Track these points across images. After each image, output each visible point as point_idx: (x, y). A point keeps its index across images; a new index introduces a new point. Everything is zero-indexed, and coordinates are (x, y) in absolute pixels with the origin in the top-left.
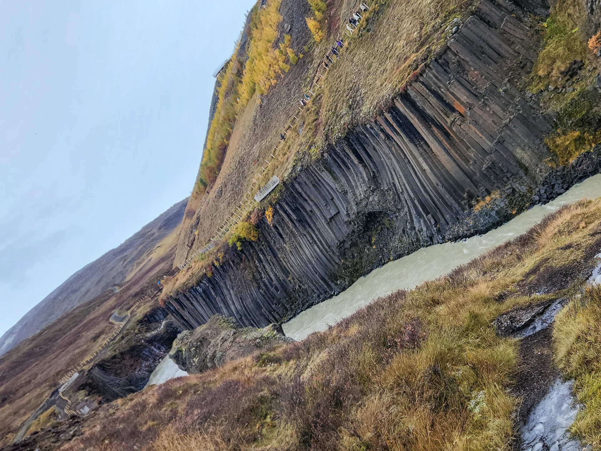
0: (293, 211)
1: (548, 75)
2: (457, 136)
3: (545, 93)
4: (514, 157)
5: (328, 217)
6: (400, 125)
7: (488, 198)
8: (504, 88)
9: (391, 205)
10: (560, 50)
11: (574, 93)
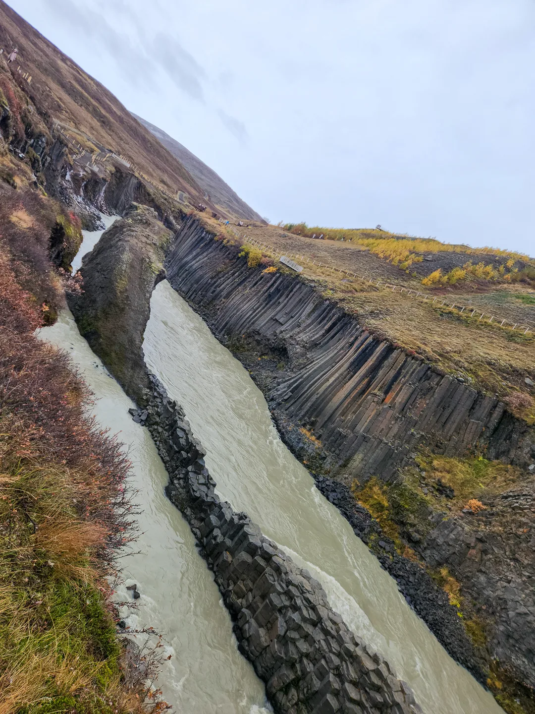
0: (277, 288)
1: (435, 469)
2: (363, 401)
3: (418, 470)
4: (353, 454)
5: (277, 317)
6: (364, 351)
7: (313, 438)
8: (415, 433)
9: (295, 363)
10: (461, 476)
11: (423, 494)
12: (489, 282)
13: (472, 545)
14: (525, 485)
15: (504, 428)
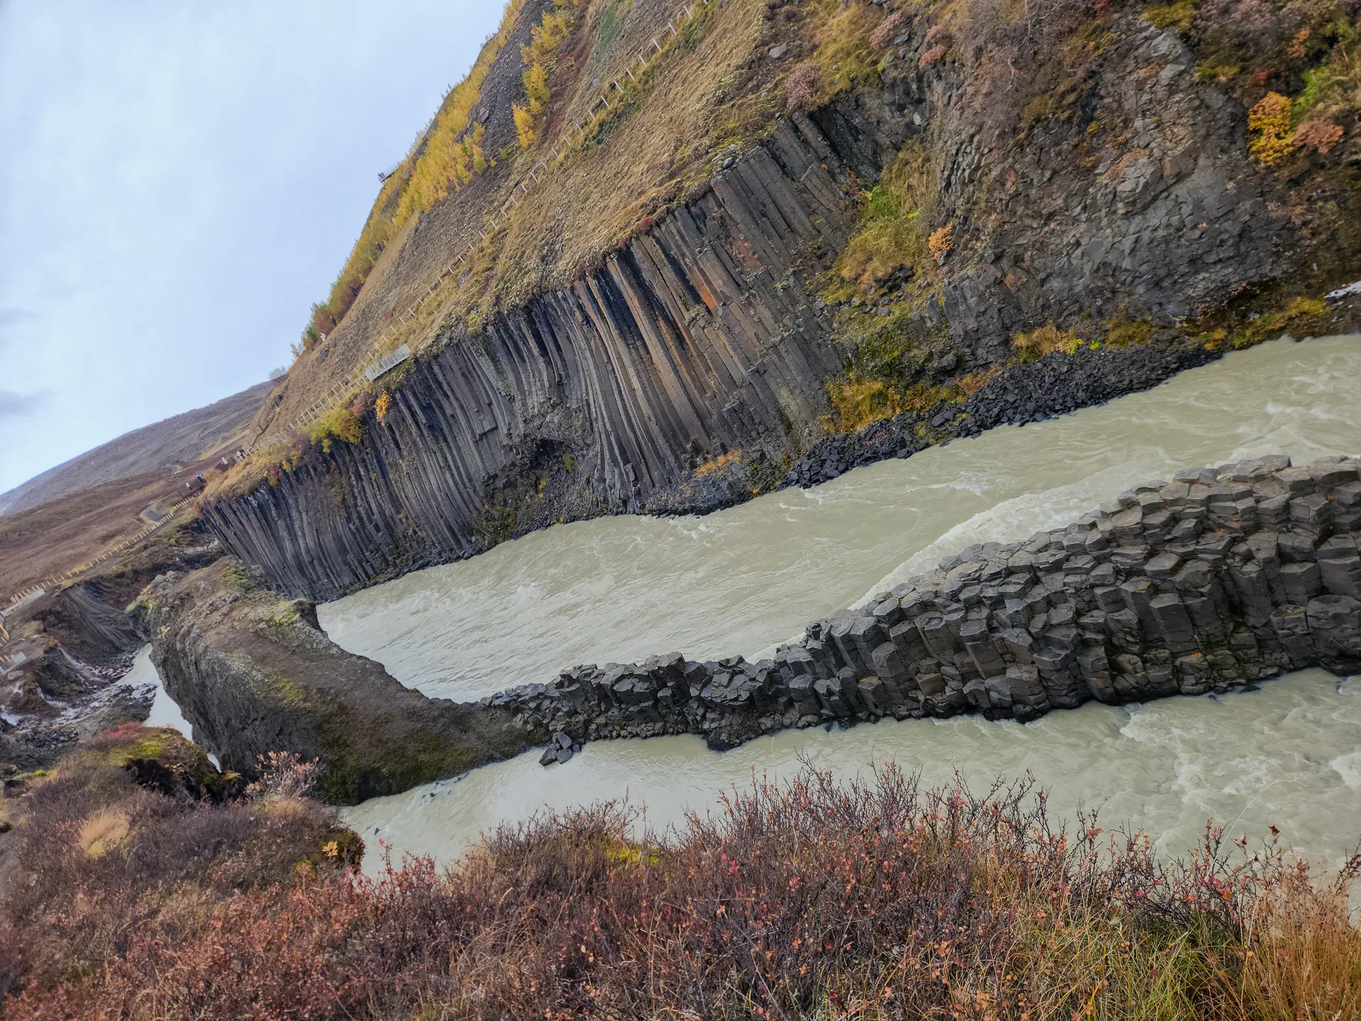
0: (423, 409)
1: (856, 279)
2: (696, 347)
3: (845, 308)
4: (776, 401)
5: (478, 432)
6: (609, 305)
7: (721, 459)
8: (784, 283)
9: (576, 436)
10: (884, 241)
11: (888, 318)
12: (573, 33)
13: (999, 275)
14: (940, 144)
15: (837, 132)
